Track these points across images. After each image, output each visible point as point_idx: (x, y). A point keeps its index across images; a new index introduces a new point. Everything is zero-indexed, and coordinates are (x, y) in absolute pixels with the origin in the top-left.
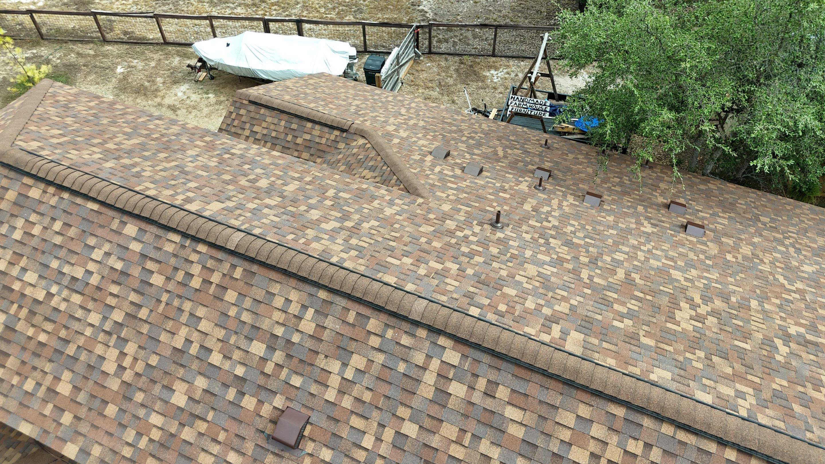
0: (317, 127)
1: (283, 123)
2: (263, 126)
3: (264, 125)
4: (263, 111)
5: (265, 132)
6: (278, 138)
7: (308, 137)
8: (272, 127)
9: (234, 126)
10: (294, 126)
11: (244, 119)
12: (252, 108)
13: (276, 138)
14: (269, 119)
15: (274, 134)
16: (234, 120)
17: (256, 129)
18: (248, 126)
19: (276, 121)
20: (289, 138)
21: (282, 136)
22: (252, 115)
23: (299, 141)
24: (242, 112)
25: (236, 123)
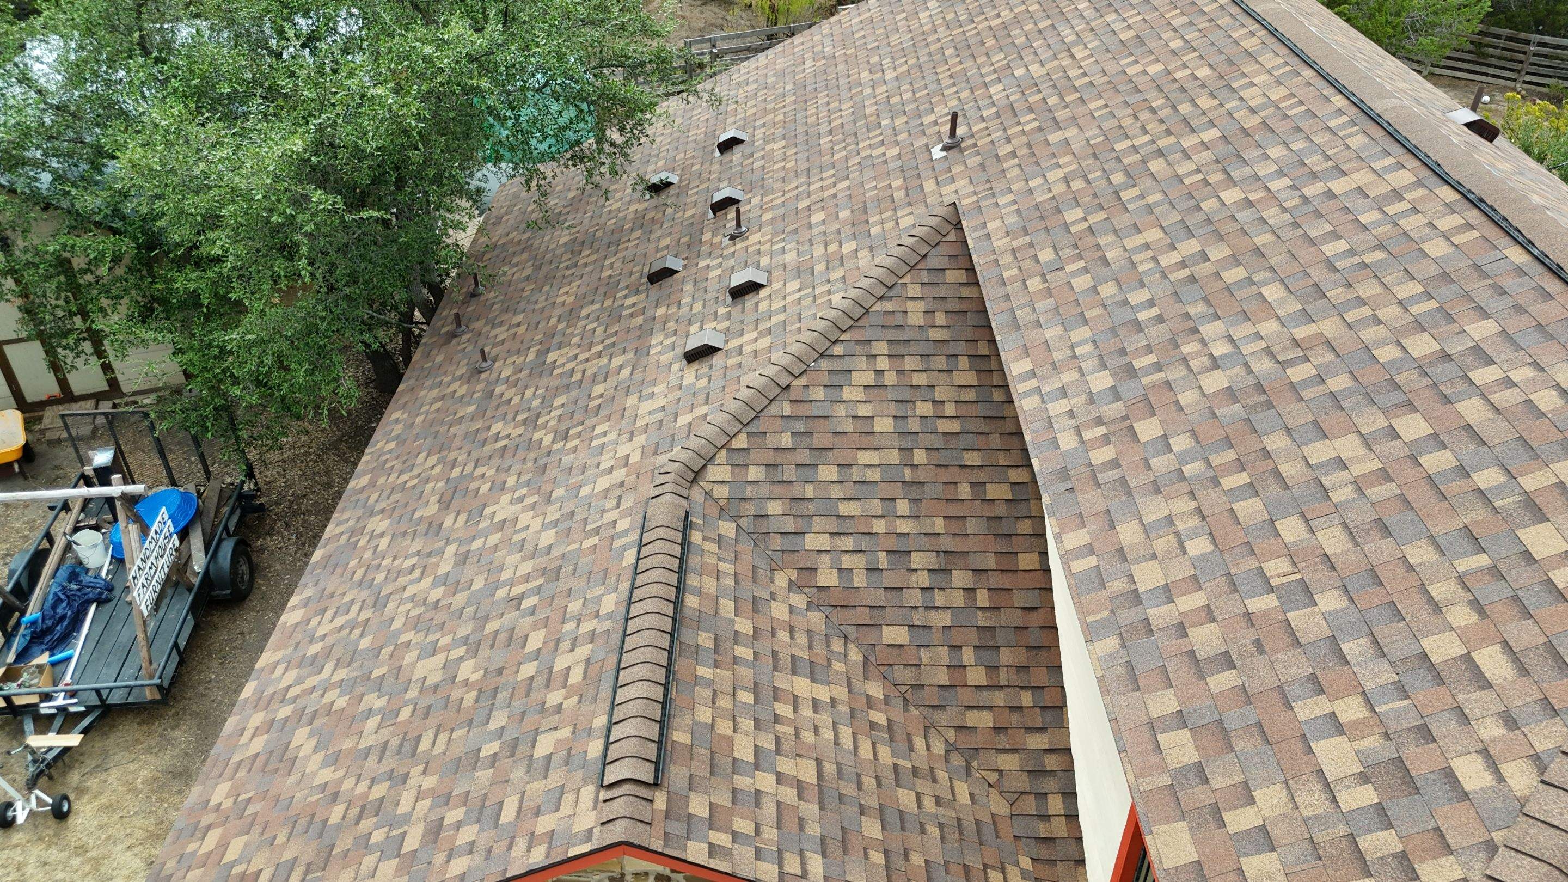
0: (693, 581)
1: (704, 671)
2: (729, 732)
3: (725, 727)
4: (680, 736)
5: (747, 724)
6: (756, 684)
7: (727, 606)
8: (725, 702)
9: (758, 831)
10: (705, 640)
11: (724, 799)
12: (677, 774)
13: (755, 689)
14: (704, 715)
15: (746, 697)
16: (735, 835)
17: (744, 751)
18: (742, 782)
19: (703, 693)
20: (744, 652)
21: (745, 673)
22: (700, 769)
23: (744, 626)
24: (698, 806)
25: (743, 826)
